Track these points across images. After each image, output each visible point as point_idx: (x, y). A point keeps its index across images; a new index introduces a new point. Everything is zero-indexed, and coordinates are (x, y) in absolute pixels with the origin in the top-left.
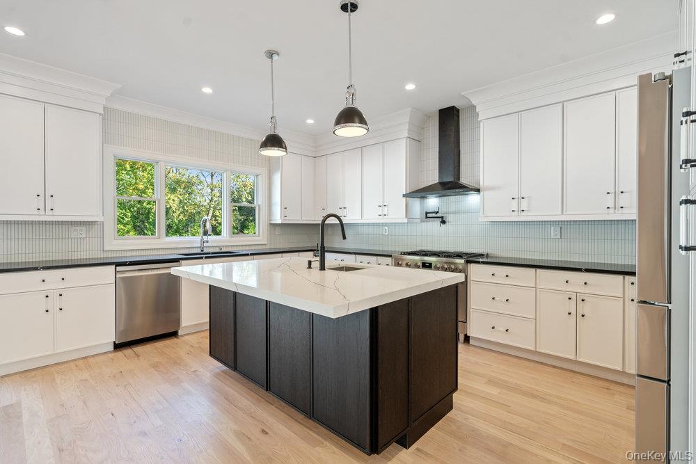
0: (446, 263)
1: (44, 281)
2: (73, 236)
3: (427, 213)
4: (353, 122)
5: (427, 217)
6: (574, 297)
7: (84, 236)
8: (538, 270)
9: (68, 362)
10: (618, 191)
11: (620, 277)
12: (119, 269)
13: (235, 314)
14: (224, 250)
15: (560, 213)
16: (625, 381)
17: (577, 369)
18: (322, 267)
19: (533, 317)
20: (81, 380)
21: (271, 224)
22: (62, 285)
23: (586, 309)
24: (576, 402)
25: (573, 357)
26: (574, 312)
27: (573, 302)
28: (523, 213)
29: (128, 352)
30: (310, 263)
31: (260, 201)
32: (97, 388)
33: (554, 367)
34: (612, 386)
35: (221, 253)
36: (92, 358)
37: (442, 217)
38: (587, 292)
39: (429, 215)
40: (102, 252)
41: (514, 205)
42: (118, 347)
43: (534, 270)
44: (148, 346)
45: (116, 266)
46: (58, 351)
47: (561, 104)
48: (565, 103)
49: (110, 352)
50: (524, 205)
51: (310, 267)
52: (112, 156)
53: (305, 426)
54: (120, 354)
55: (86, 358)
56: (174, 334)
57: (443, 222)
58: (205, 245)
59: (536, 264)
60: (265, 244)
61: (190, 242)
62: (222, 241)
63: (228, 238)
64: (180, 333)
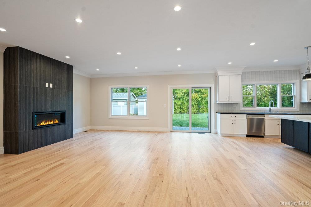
7: (235, 106)
21: (301, 103)
31: (295, 94)
40: (240, 111)
42: (247, 136)
45: (247, 115)
49: (245, 137)
56: (262, 137)
58: (271, 110)
60: (298, 111)
61: (265, 109)
62: (277, 109)
63: (280, 108)
64: (264, 137)
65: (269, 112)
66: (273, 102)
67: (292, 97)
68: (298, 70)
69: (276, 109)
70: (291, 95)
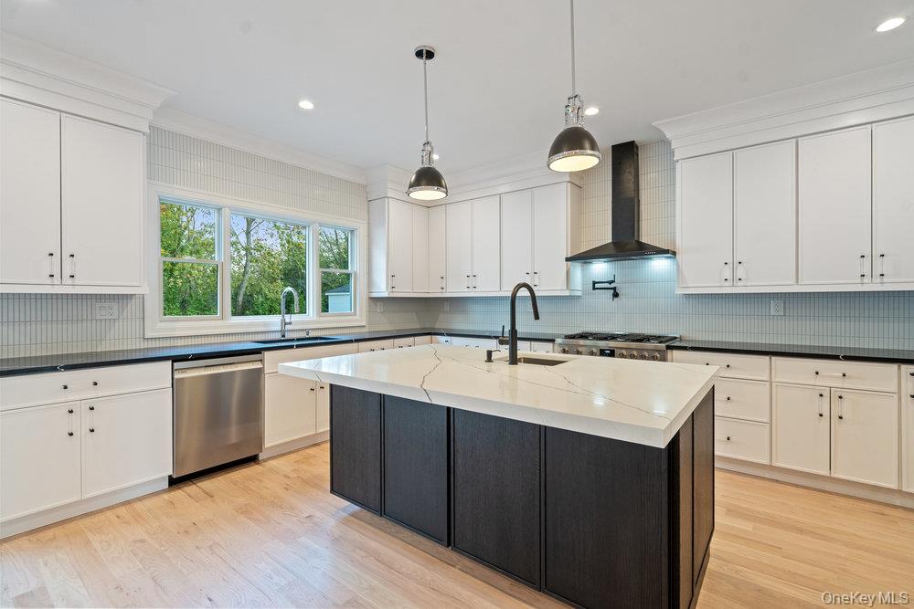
0: (636, 349)
1: (66, 387)
2: (98, 317)
3: (594, 283)
4: (582, 148)
5: (594, 289)
6: (826, 394)
7: (115, 316)
8: (774, 358)
9: (101, 511)
10: (877, 253)
11: (894, 367)
12: (177, 365)
13: (382, 431)
14: (312, 334)
15: (793, 281)
16: (898, 502)
17: (828, 487)
18: (514, 360)
19: (766, 419)
20: (135, 541)
21: (371, 298)
22: (93, 393)
23: (845, 408)
24: (860, 537)
25: (825, 472)
26: (826, 414)
27: (826, 400)
28: (740, 283)
29: (191, 489)
30: (489, 353)
31: (356, 266)
32: (167, 553)
33: (797, 486)
34: (887, 511)
35: (309, 339)
36: (139, 503)
37: (614, 289)
38: (846, 386)
39: (597, 286)
40: (142, 340)
41: (727, 273)
42: (174, 482)
43: (767, 358)
44: (219, 478)
45: (173, 362)
46: (88, 496)
47: (794, 140)
48: (800, 139)
49: (164, 491)
50: (740, 272)
51: (489, 359)
52: (157, 199)
53: (520, 599)
54: (180, 494)
55: (128, 503)
56: (253, 459)
57: (616, 295)
58: (288, 327)
59: (764, 350)
60: (363, 326)
61: (265, 324)
62: (308, 322)
63: (315, 318)
64: (261, 457)
65: (278, 336)
66: (295, 294)
67: (348, 276)
68: (365, 187)
69: (303, 323)
70: (345, 271)
